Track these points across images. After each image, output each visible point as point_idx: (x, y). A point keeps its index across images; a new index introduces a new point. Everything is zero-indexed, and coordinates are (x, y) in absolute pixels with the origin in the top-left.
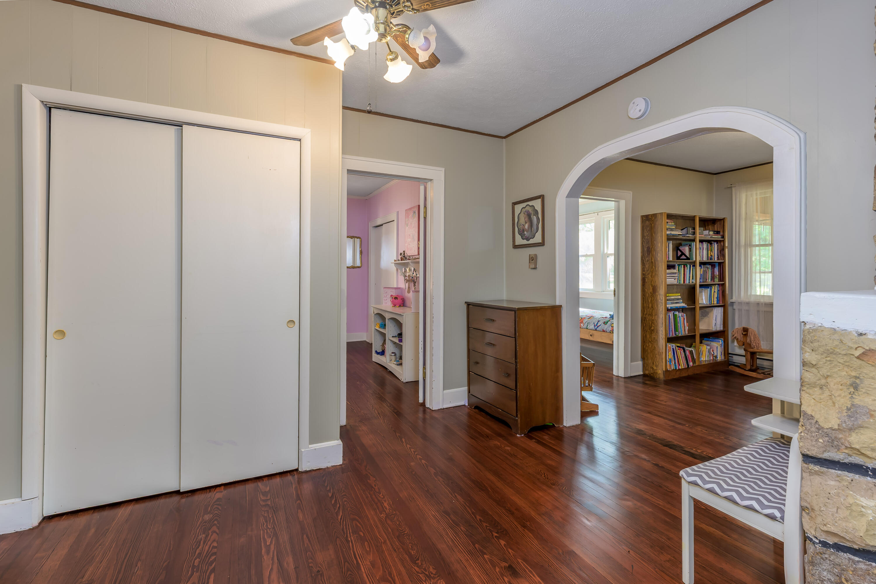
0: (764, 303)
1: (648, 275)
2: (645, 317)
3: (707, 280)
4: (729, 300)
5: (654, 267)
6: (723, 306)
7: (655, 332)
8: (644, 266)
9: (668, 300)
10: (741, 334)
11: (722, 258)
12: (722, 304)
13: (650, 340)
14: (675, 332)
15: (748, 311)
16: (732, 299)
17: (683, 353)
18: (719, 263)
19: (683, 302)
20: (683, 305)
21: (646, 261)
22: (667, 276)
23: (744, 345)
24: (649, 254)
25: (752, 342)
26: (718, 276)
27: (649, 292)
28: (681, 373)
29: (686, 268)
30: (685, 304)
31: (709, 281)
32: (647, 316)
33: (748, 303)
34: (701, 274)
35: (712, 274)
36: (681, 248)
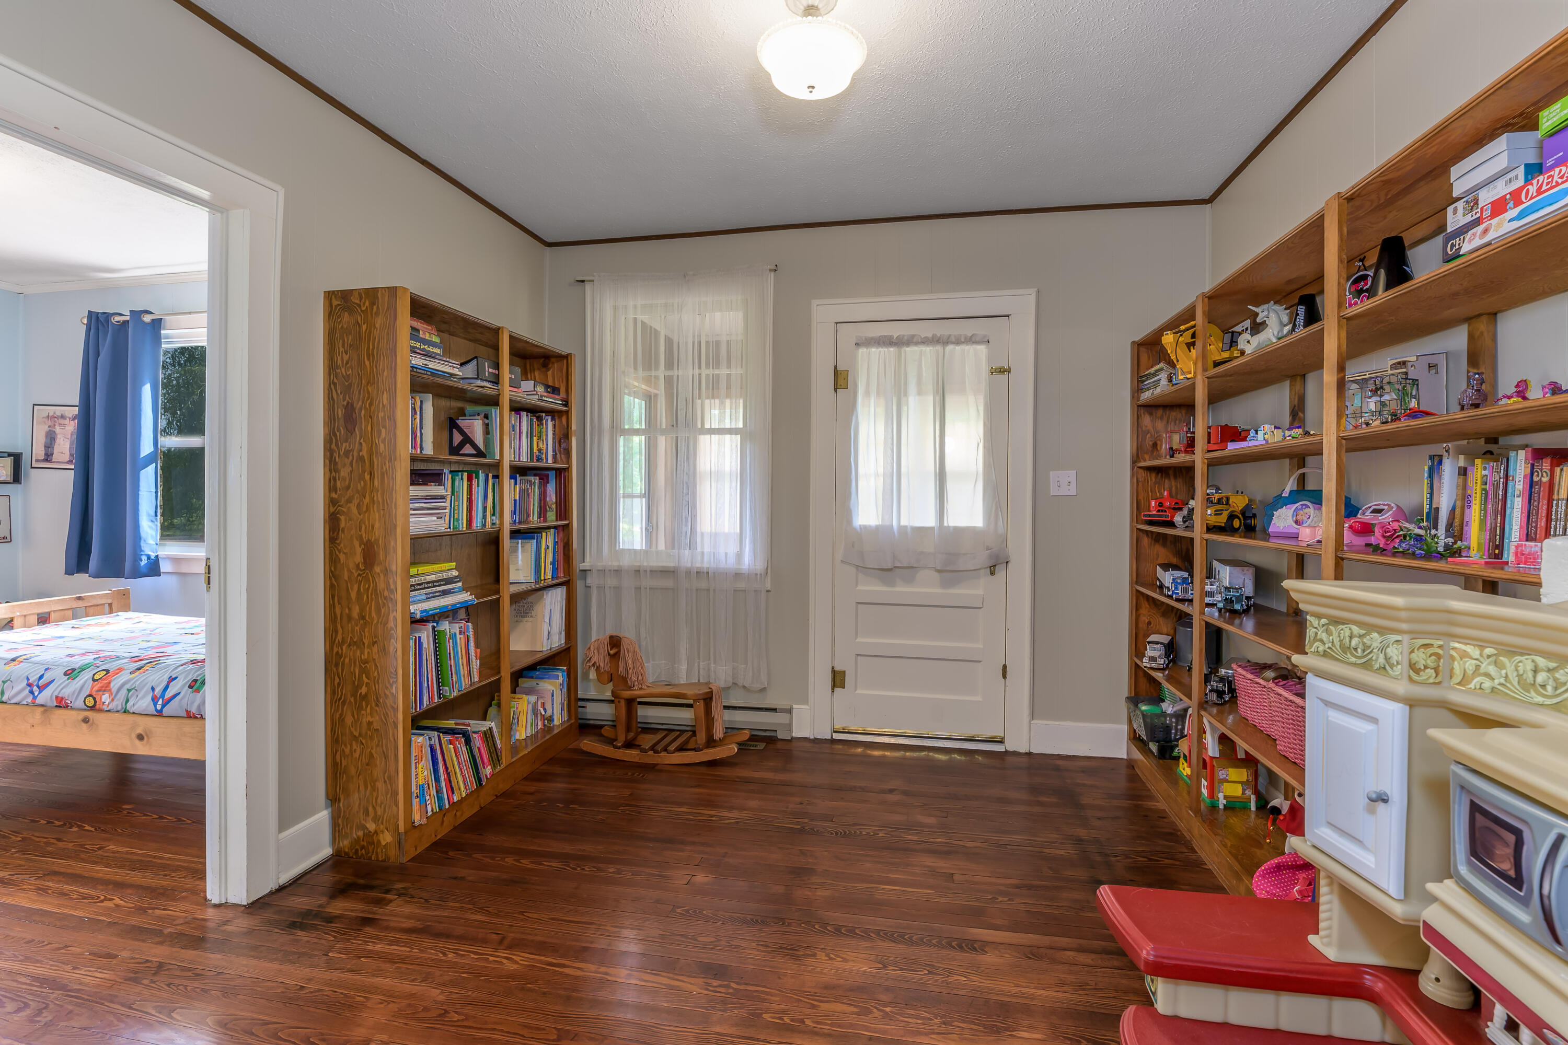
0: (648, 570)
1: (349, 505)
2: (337, 652)
3: (529, 516)
4: (579, 566)
5: (367, 477)
6: (567, 583)
7: (373, 705)
8: (333, 473)
9: (414, 588)
10: (606, 654)
11: (564, 460)
12: (564, 577)
13: (357, 735)
14: (438, 686)
15: (618, 589)
16: (584, 562)
17: (464, 749)
18: (557, 470)
19: (464, 589)
20: (466, 597)
21: (342, 453)
22: (411, 506)
23: (611, 681)
24: (350, 432)
25: (630, 671)
26: (554, 506)
27: (351, 565)
28: (458, 814)
29: (474, 482)
30: (469, 593)
31: (534, 520)
32: (344, 648)
33: (616, 571)
34: (515, 501)
35: (540, 500)
36: (462, 423)
